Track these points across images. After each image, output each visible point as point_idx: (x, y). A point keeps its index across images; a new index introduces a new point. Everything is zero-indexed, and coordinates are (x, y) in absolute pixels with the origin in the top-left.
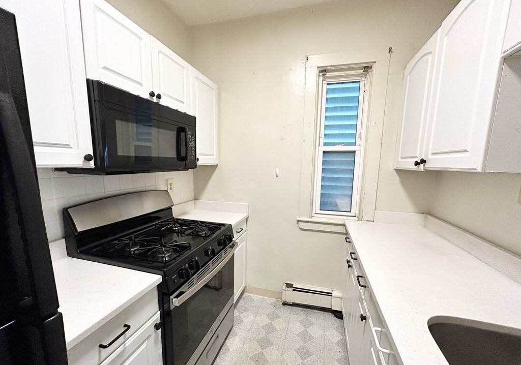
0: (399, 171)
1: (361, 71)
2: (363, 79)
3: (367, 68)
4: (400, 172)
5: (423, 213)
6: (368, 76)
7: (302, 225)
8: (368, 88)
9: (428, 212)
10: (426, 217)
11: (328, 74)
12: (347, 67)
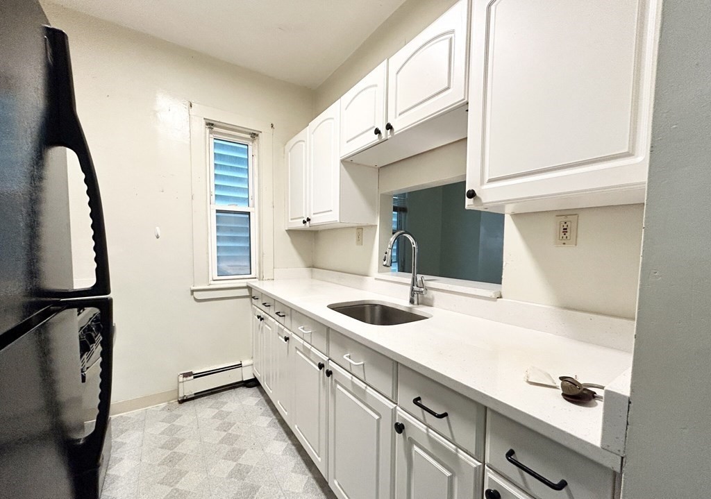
0: (289, 231)
1: (249, 136)
2: (251, 143)
3: (254, 135)
4: (291, 232)
5: (310, 267)
6: (256, 143)
7: (198, 295)
8: (256, 153)
9: (312, 266)
10: (312, 270)
11: (215, 129)
12: (234, 127)
